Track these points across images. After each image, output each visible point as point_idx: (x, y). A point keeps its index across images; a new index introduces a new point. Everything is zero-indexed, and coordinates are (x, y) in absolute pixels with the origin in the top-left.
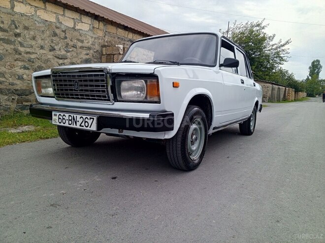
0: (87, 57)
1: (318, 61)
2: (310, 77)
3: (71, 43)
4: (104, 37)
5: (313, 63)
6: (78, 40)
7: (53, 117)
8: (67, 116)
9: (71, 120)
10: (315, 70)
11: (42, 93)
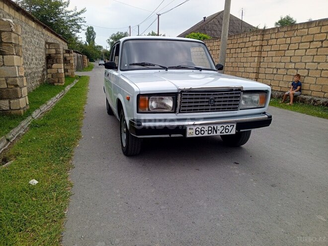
1: (92, 28)
2: (87, 43)
5: (88, 29)
7: (189, 131)
8: (206, 127)
9: (211, 130)
10: (90, 36)
11: (149, 110)
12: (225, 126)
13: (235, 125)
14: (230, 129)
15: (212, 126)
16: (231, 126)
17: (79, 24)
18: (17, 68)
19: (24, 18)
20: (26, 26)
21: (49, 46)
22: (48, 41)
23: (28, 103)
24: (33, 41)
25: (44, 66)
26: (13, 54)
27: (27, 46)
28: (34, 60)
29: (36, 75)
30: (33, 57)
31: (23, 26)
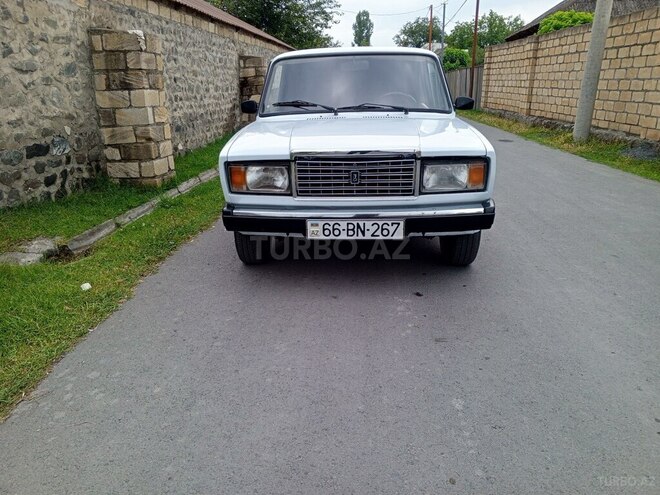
0: (69, 60)
1: (366, 14)
3: (37, 32)
4: (89, 7)
5: (359, 17)
6: (48, 21)
7: (310, 229)
8: (343, 225)
9: (353, 230)
10: (362, 32)
11: (248, 189)
12: (380, 223)
13: (402, 223)
14: (392, 229)
15: (355, 223)
16: (392, 224)
17: (328, 10)
18: (150, 110)
19: (189, 18)
20: (193, 32)
21: (244, 63)
22: (246, 54)
23: (173, 167)
24: (210, 57)
25: (235, 99)
26: (144, 88)
27: (195, 67)
28: (212, 91)
29: (216, 116)
30: (211, 86)
31: (189, 33)
